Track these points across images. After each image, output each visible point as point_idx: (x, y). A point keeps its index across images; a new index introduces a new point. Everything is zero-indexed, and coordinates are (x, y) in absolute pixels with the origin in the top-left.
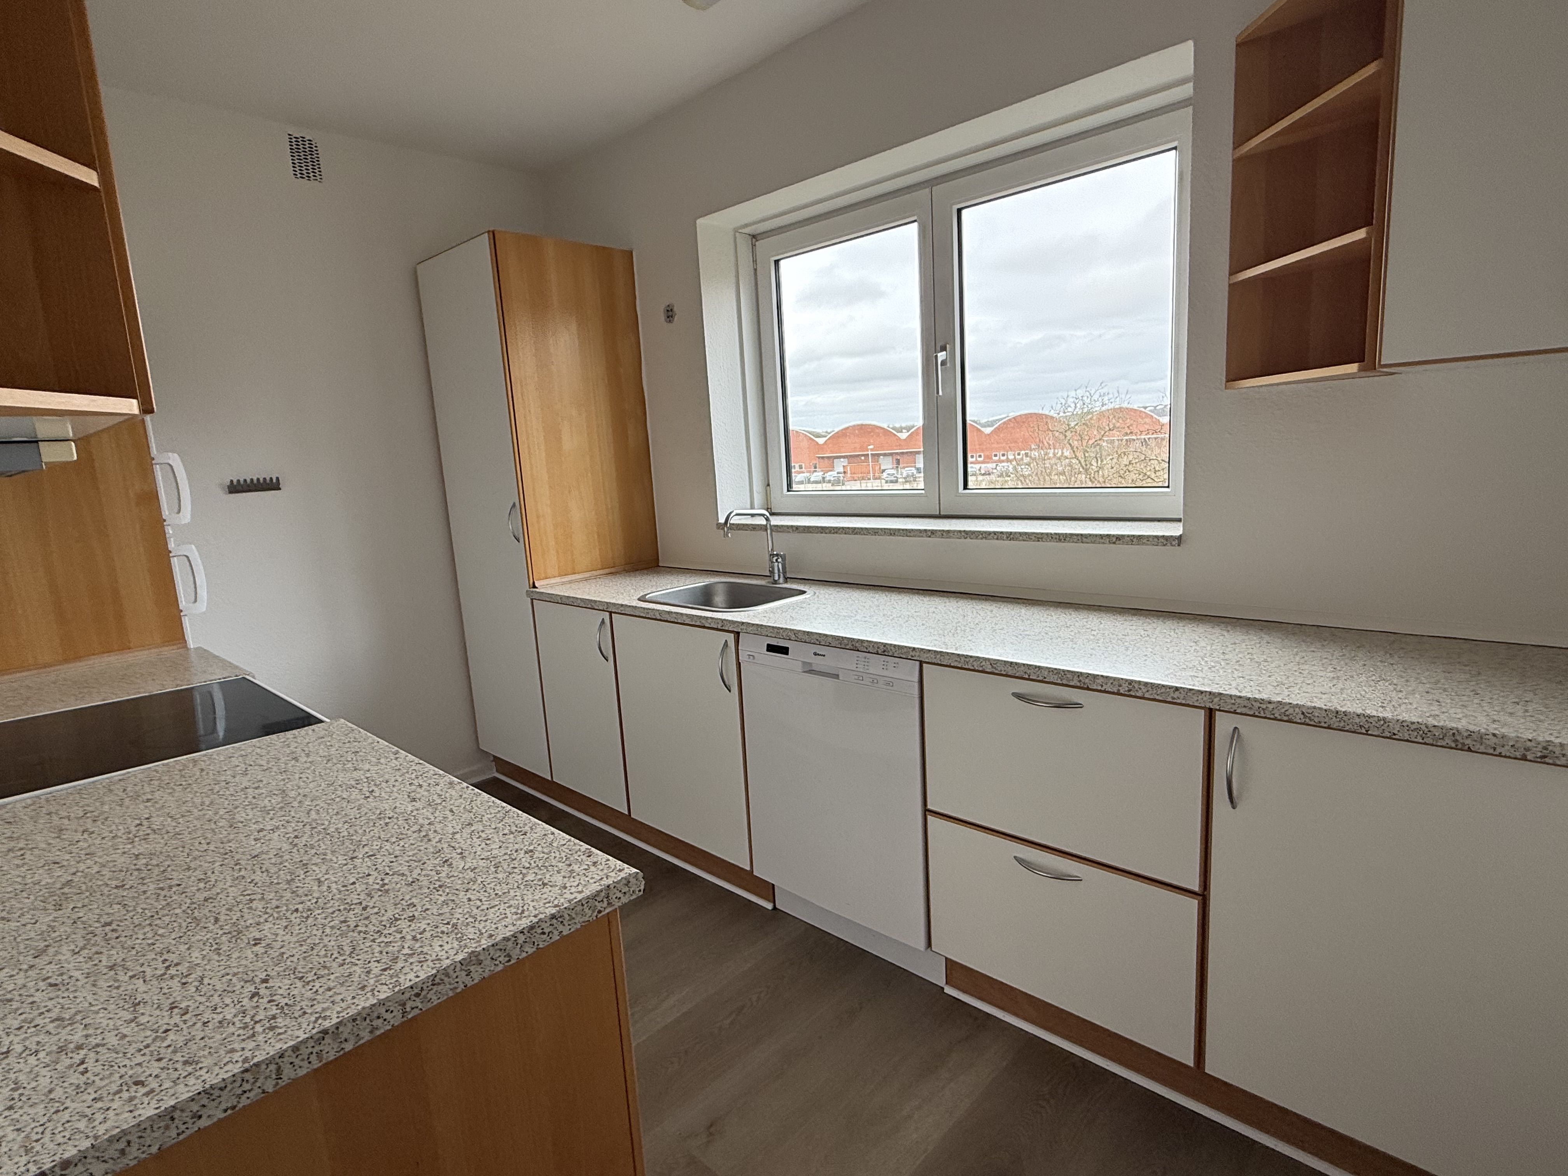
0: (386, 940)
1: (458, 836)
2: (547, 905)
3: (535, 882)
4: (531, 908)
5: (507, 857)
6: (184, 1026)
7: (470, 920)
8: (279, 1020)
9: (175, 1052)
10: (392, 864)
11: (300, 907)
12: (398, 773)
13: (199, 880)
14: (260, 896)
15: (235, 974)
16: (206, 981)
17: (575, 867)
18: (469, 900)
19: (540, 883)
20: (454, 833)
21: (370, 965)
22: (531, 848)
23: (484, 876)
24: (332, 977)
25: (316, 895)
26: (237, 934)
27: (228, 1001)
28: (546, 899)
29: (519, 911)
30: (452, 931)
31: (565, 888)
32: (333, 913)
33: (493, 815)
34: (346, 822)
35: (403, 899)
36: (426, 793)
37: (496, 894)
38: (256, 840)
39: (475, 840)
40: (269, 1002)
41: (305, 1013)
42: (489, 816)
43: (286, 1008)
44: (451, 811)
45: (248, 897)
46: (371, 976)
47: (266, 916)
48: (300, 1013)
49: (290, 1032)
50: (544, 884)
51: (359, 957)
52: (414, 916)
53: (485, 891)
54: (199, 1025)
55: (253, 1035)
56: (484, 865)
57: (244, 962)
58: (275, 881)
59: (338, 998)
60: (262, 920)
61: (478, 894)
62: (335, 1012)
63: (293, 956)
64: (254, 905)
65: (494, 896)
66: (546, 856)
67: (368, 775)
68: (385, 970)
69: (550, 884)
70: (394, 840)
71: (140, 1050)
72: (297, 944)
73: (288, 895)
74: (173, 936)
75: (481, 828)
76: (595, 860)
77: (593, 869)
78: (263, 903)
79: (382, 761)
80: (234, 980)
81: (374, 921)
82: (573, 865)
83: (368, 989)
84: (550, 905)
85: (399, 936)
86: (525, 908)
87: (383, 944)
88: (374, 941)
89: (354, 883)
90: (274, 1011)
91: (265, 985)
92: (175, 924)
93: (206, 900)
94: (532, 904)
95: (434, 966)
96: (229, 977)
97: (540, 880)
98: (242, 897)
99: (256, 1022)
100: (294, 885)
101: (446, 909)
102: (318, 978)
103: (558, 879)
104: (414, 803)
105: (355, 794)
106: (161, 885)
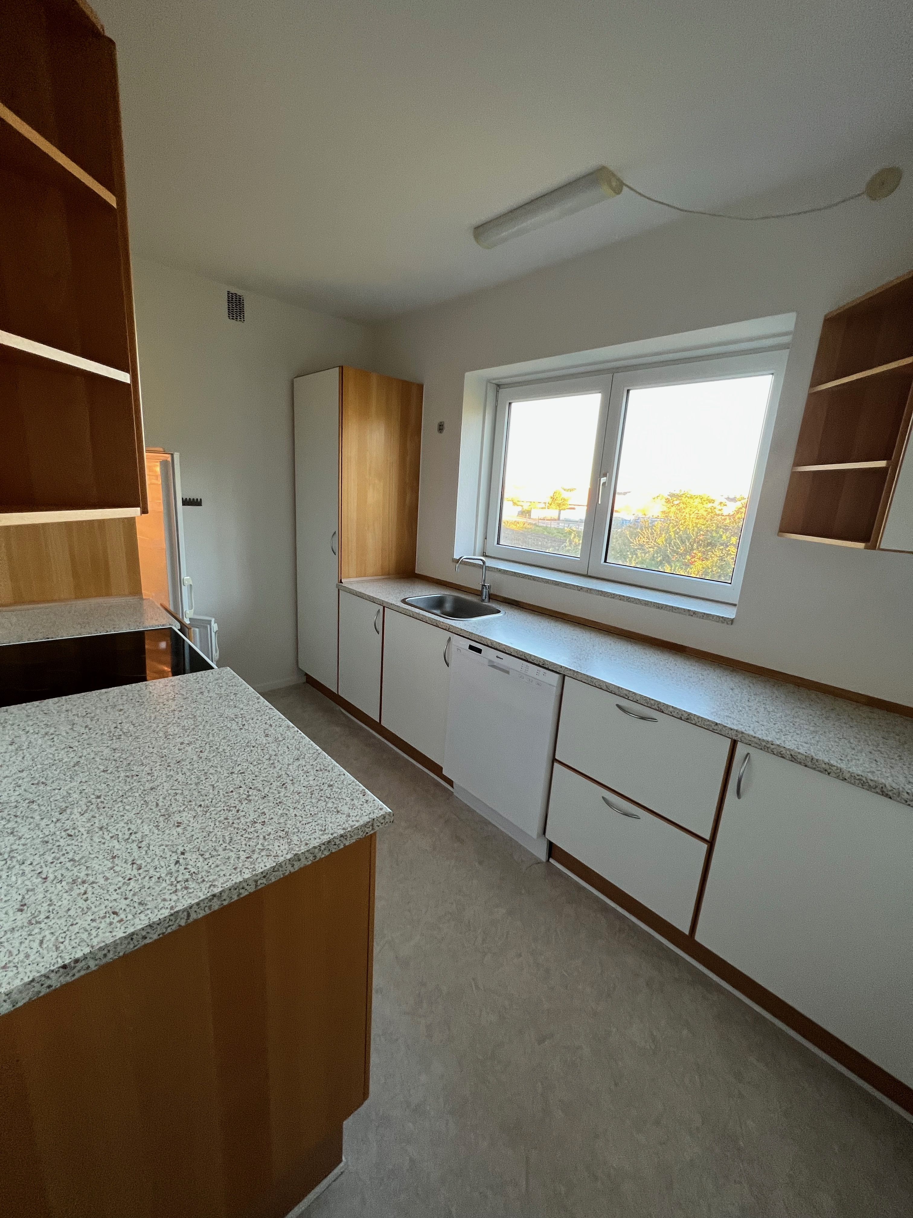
0: (249, 836)
1: (290, 767)
2: (339, 827)
3: (333, 809)
4: (330, 828)
5: (318, 788)
6: (140, 878)
7: (296, 830)
8: (190, 883)
9: (134, 895)
10: (253, 781)
11: (202, 803)
12: (259, 714)
13: (148, 774)
14: (180, 792)
15: (167, 846)
16: (151, 847)
17: (355, 802)
18: (296, 815)
19: (335, 810)
20: (289, 765)
21: (239, 853)
22: (332, 783)
23: (304, 800)
24: (219, 857)
25: (211, 796)
26: (167, 816)
27: (163, 864)
28: (338, 823)
29: (323, 829)
30: (286, 837)
31: (350, 817)
32: (220, 811)
33: (311, 755)
34: (229, 745)
35: (259, 808)
36: (273, 732)
37: (311, 814)
38: (179, 750)
39: (300, 772)
40: (185, 869)
41: (204, 881)
42: (309, 755)
43: (194, 875)
44: (288, 748)
45: (174, 791)
46: (240, 861)
47: (184, 807)
48: (201, 880)
49: (195, 893)
50: (338, 812)
51: (234, 846)
52: (264, 822)
53: (305, 811)
54: (147, 878)
55: (176, 891)
56: (305, 791)
57: (171, 838)
58: (189, 782)
59: (222, 873)
60: (182, 809)
61: (301, 812)
62: (220, 883)
63: (198, 838)
64: (177, 797)
65: (309, 815)
66: (340, 791)
67: (242, 712)
68: (247, 858)
69: (341, 812)
70: (255, 763)
71: (116, 890)
72: (201, 831)
73: (196, 793)
74: (134, 812)
75: (304, 763)
76: (367, 799)
77: (365, 805)
78: (182, 796)
79: (250, 703)
80: (166, 849)
81: (243, 821)
82: (355, 800)
83: (238, 870)
84: (340, 827)
85: (256, 835)
86: (326, 827)
87: (247, 839)
88: (242, 836)
89: (232, 792)
90: (187, 876)
91: (183, 856)
92: (135, 804)
93: (152, 789)
94: (331, 825)
95: (274, 860)
96: (164, 847)
97: (336, 808)
98: (171, 791)
99: (178, 882)
100: (200, 787)
101: (282, 820)
102: (211, 857)
103: (345, 809)
104: (267, 738)
105: (234, 726)
106: (128, 774)
